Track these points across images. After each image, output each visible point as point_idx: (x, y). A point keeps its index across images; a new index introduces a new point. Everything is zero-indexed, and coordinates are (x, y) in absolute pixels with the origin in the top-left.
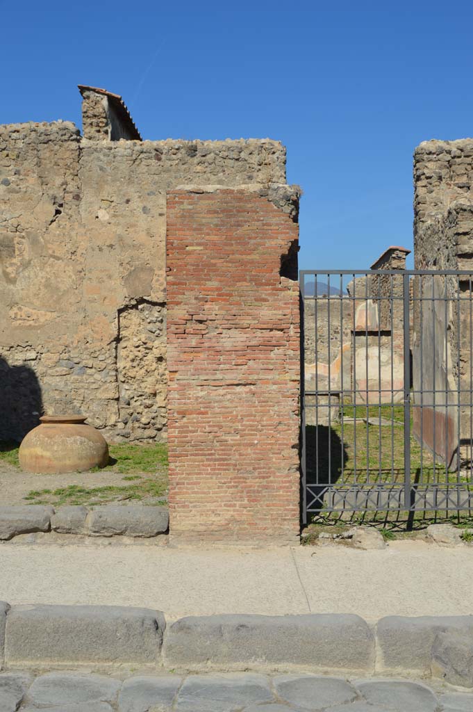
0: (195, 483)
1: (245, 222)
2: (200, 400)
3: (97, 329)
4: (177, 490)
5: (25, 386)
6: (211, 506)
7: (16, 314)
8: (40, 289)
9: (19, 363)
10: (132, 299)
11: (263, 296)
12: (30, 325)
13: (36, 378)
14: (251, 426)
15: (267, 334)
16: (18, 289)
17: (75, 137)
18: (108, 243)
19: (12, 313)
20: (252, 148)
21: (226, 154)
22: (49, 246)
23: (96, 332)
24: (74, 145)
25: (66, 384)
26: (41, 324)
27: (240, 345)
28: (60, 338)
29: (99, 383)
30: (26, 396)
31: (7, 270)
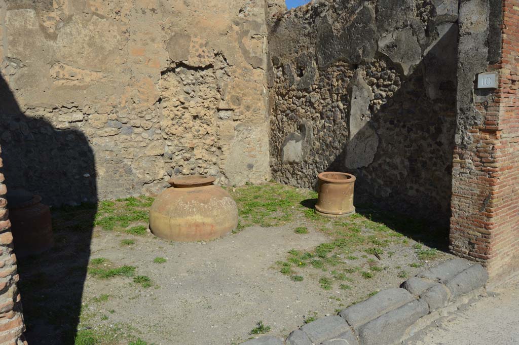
3: (143, 90)
7: (58, 73)
8: (83, 47)
9: (67, 125)
10: (173, 62)
12: (74, 85)
16: (59, 45)
18: (150, 7)
19: (53, 72)
23: (143, 93)
25: (116, 145)
26: (86, 84)
28: (108, 98)
29: (147, 141)
30: (75, 159)
31: (45, 24)
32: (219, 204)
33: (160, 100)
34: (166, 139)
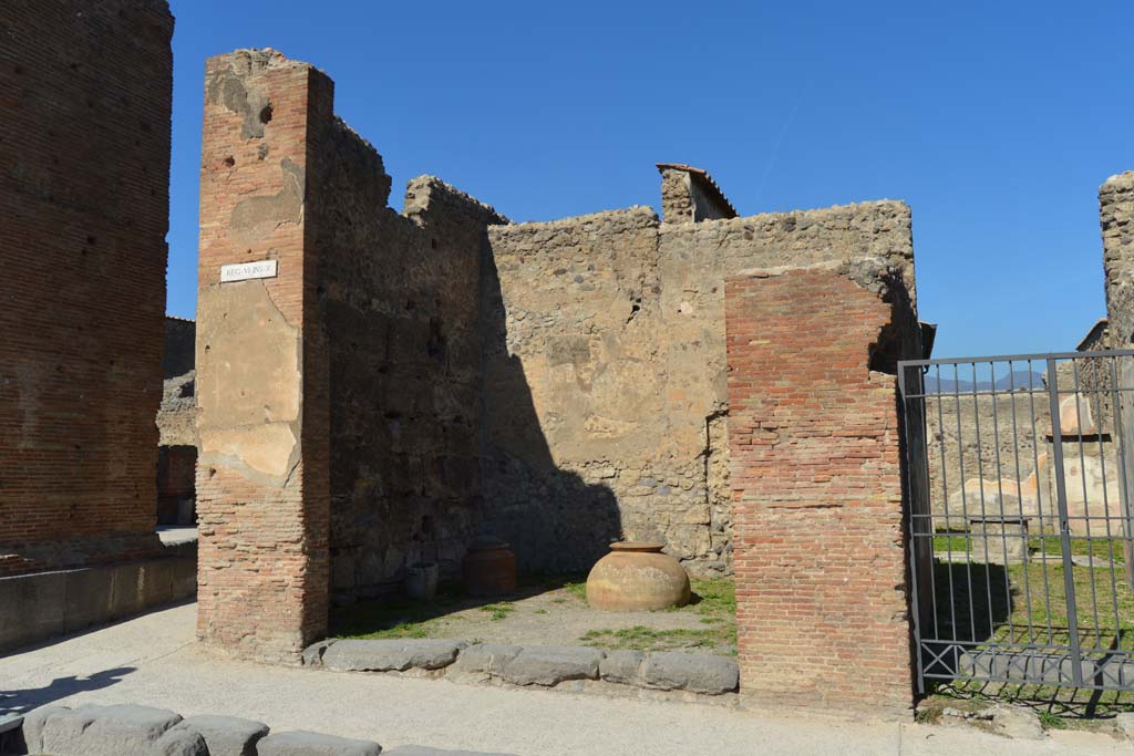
0: (769, 630)
1: (821, 307)
2: (772, 525)
3: (682, 440)
4: (747, 637)
5: (602, 508)
6: (791, 660)
7: (592, 425)
8: (617, 396)
9: (596, 481)
10: (723, 404)
11: (848, 396)
12: (608, 438)
13: (614, 499)
14: (838, 559)
15: (855, 442)
16: (594, 397)
17: (652, 222)
18: (693, 340)
19: (587, 425)
20: (865, 213)
21: (831, 224)
22: (627, 347)
23: (682, 444)
24: (652, 231)
25: (648, 506)
26: (619, 436)
27: (820, 458)
28: (641, 452)
29: (687, 504)
30: (603, 520)
31: (582, 376)
32: (633, 573)
33: (708, 452)
34: (716, 503)
